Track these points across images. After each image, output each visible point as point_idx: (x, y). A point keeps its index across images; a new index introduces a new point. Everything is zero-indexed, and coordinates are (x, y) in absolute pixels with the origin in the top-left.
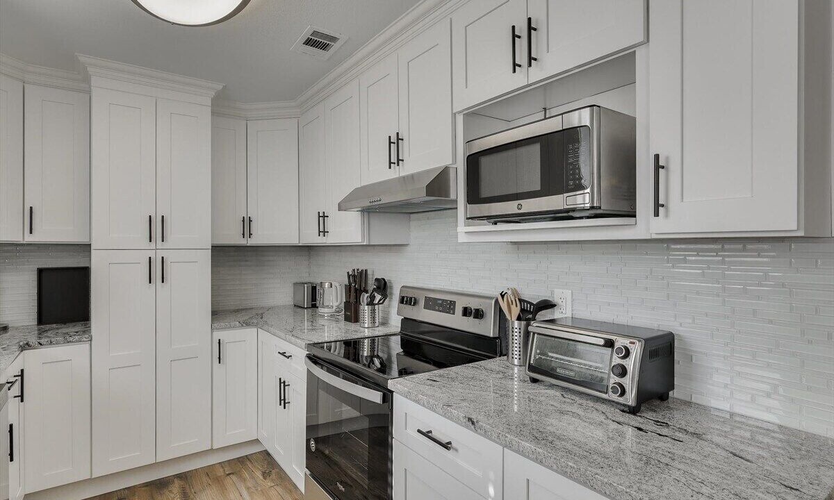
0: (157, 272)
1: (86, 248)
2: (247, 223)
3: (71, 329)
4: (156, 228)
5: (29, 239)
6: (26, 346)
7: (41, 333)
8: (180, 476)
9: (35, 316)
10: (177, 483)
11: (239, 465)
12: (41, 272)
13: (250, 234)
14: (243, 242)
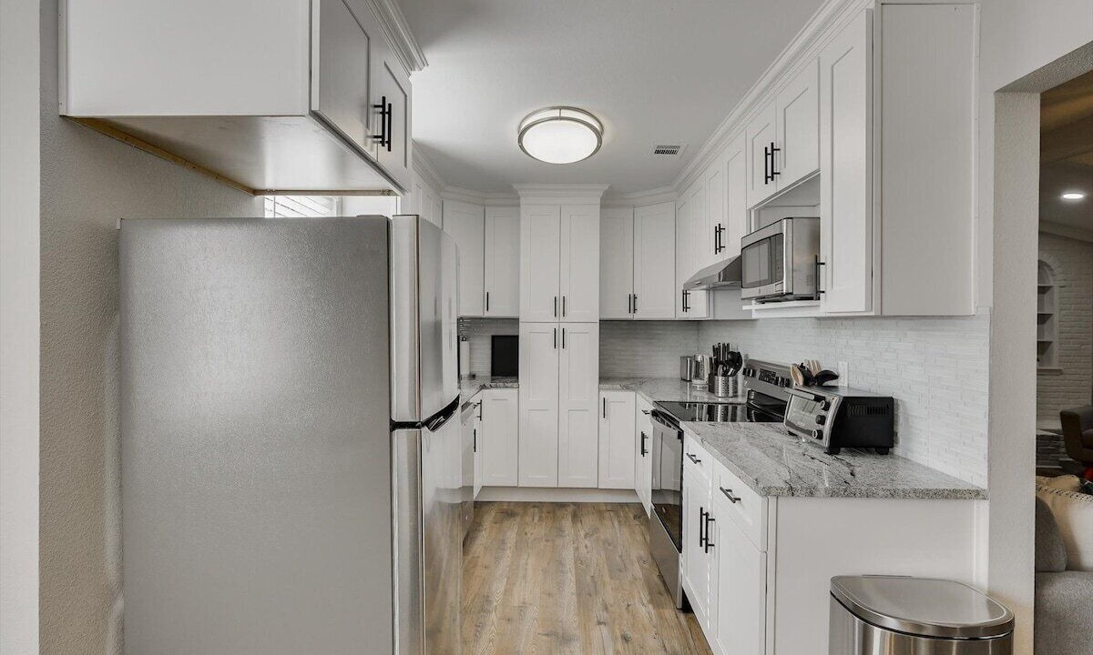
0: (559, 340)
1: (515, 321)
2: (633, 299)
3: (509, 379)
4: (560, 306)
5: (487, 314)
6: (483, 387)
7: (493, 380)
8: (574, 504)
9: (490, 370)
10: (572, 507)
11: (617, 508)
12: (493, 337)
13: (635, 310)
14: (629, 316)
